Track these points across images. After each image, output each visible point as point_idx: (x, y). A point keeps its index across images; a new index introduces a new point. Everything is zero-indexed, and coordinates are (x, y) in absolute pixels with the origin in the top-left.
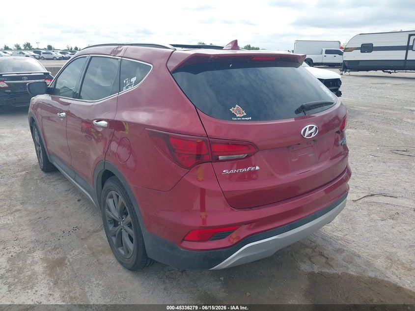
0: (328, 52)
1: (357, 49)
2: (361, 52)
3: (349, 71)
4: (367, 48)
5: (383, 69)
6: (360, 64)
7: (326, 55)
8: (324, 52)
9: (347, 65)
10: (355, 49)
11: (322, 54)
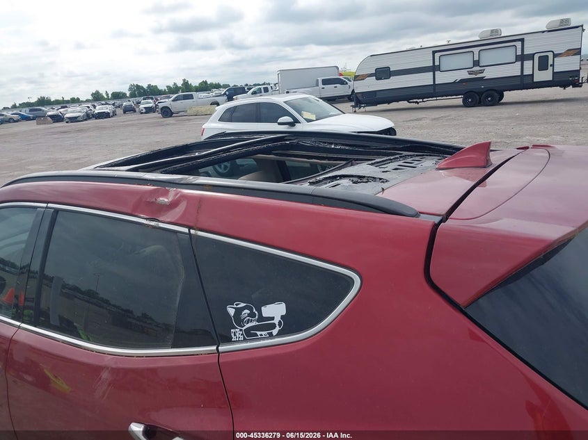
0: (326, 82)
1: (371, 75)
2: (377, 79)
3: (364, 107)
4: (383, 73)
5: (408, 99)
6: (378, 96)
7: (323, 86)
8: (320, 82)
9: (361, 98)
10: (369, 76)
11: (317, 85)
